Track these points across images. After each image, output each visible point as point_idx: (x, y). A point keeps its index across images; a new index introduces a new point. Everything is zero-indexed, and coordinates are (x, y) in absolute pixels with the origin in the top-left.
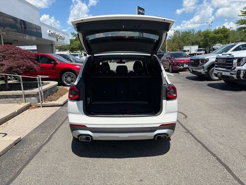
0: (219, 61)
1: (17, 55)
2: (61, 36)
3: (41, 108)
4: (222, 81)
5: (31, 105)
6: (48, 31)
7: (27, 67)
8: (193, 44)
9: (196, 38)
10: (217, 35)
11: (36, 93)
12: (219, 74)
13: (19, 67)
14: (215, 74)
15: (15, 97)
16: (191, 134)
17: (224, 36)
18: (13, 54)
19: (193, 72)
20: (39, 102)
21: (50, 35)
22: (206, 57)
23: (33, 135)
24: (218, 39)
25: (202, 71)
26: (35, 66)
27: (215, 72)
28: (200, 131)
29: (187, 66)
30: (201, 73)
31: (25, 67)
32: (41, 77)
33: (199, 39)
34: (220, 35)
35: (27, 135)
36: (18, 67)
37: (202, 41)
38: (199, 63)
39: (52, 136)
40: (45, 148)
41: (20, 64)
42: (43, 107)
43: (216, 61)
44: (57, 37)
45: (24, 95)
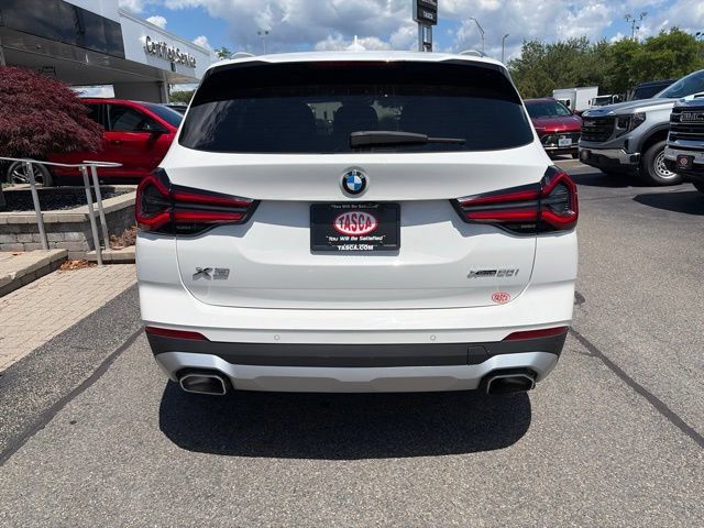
0: (684, 118)
1: (24, 97)
2: (183, 57)
3: (100, 268)
4: (689, 188)
5: (66, 258)
6: (144, 39)
7: (56, 136)
8: (581, 84)
9: (593, 64)
10: (657, 55)
11: (82, 219)
12: (684, 162)
13: (30, 135)
14: (667, 161)
15: (17, 230)
16: (606, 361)
17: (679, 57)
18: (11, 91)
19: (592, 160)
20: (93, 248)
21: (149, 51)
22: (638, 107)
23: (47, 359)
24: (660, 66)
25: (621, 155)
26: (83, 133)
27: (671, 155)
28: (641, 350)
29: (569, 142)
30: (617, 160)
31: (47, 136)
32: (95, 164)
33: (601, 68)
34: (667, 52)
35: (28, 358)
36: (23, 134)
37: (610, 72)
38: (611, 130)
39: (109, 361)
40: (73, 407)
41: (31, 125)
42: (105, 263)
43: (673, 118)
44: (171, 56)
45: (45, 225)
